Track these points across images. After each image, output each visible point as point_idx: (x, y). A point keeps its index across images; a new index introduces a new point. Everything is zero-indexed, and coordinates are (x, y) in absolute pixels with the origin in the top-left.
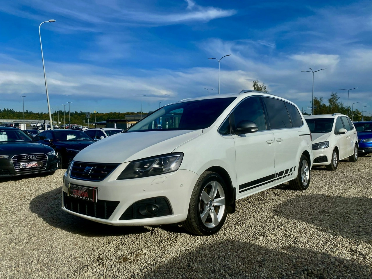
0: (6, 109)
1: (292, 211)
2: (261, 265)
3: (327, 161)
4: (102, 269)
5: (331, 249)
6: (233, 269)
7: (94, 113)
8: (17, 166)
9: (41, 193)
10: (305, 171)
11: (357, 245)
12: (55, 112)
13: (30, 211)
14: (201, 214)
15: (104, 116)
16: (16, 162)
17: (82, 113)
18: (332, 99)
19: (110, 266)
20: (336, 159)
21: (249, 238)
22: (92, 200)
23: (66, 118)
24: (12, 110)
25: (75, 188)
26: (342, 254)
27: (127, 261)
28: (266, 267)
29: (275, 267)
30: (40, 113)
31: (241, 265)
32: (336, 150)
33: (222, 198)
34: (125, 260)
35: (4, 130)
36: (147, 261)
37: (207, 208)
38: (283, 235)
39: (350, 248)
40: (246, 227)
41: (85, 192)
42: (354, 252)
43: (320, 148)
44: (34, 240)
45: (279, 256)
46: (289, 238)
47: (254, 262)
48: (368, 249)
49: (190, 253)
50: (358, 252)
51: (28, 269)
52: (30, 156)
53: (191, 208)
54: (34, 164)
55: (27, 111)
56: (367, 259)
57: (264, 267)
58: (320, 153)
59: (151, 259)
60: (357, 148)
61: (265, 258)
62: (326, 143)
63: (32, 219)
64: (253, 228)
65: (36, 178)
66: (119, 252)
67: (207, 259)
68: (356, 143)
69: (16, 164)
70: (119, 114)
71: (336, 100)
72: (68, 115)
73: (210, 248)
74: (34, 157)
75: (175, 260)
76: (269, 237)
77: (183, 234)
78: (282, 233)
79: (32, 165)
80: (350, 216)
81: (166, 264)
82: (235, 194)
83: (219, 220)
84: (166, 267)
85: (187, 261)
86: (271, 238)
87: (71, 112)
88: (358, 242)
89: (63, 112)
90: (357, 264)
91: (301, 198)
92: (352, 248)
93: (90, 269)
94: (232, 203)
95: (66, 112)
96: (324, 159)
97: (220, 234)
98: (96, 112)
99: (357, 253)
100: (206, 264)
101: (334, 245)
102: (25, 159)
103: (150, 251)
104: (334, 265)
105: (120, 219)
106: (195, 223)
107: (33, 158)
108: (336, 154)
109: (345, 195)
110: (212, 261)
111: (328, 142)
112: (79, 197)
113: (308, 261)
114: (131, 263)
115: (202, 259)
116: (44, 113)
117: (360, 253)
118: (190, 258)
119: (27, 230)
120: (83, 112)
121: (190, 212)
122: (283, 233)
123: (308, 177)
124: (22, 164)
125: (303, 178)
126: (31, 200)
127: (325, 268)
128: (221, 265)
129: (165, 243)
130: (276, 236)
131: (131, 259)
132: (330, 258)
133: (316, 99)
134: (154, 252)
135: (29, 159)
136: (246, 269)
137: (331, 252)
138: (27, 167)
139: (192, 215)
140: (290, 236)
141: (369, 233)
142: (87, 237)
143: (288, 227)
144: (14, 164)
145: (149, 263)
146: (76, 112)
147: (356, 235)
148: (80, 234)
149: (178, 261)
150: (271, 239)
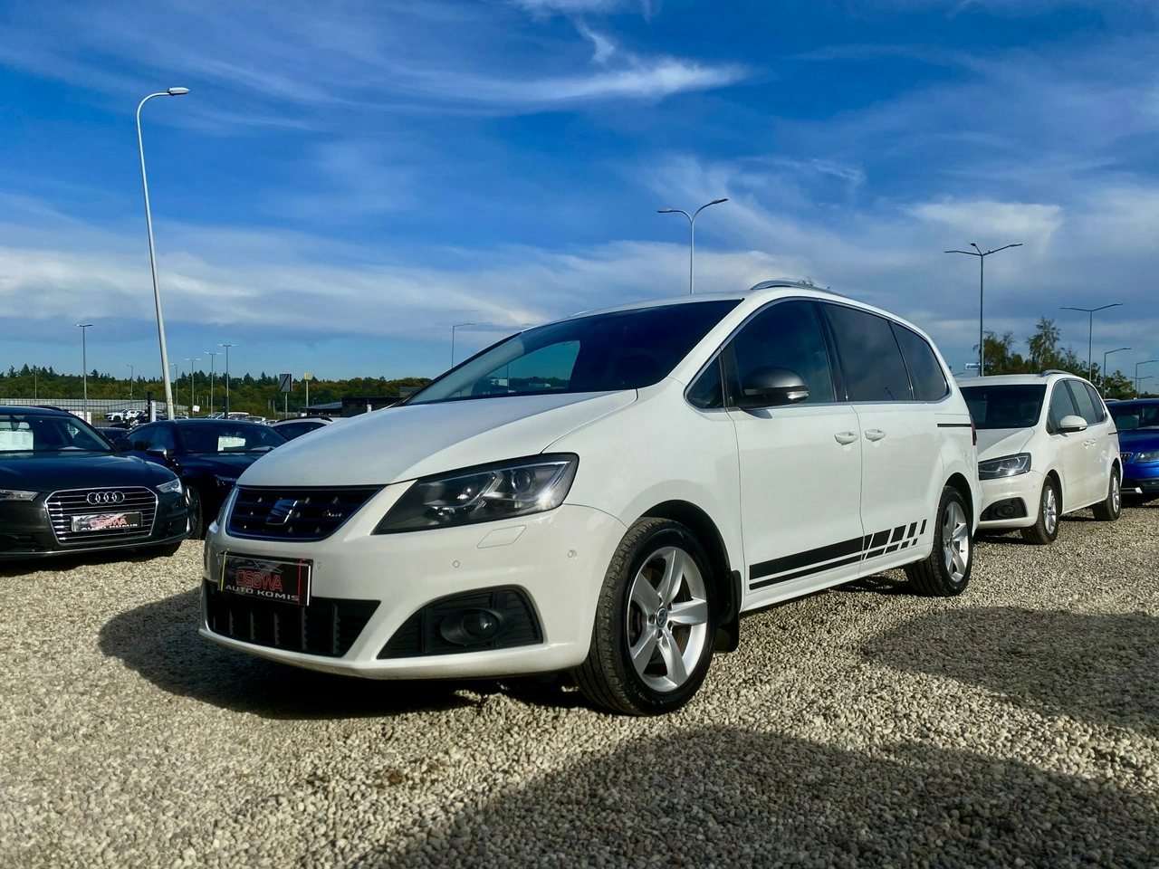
0: (30, 368)
1: (917, 651)
2: (816, 792)
3: (1024, 514)
4: (323, 806)
5: (1033, 750)
6: (732, 804)
7: (304, 381)
8: (60, 524)
9: (137, 605)
10: (955, 538)
11: (1117, 740)
12: (183, 375)
13: (101, 652)
14: (633, 645)
15: (335, 389)
16: (60, 512)
17: (265, 381)
18: (1039, 337)
19: (348, 795)
20: (1054, 510)
21: (779, 721)
22: (296, 598)
23: (216, 392)
24: (49, 371)
25: (241, 564)
26: (1067, 764)
27: (400, 782)
28: (831, 799)
29: (862, 799)
30: (135, 380)
31: (755, 794)
32: (1053, 481)
33: (698, 601)
34: (393, 780)
35: (23, 417)
36: (464, 783)
37: (651, 630)
38: (886, 715)
39: (1094, 748)
40: (773, 692)
41: (272, 575)
42: (1106, 759)
43: (1003, 474)
44: (111, 729)
45: (874, 770)
46: (905, 721)
47: (795, 785)
48: (1149, 750)
49: (598, 762)
50: (1118, 759)
51: (92, 806)
52: (102, 496)
53: (602, 625)
54: (115, 520)
55: (95, 372)
56: (1147, 778)
57: (828, 800)
58: (1002, 491)
59: (476, 778)
60: (1118, 480)
61: (829, 775)
62: (1023, 460)
63: (106, 673)
64: (793, 697)
65: (120, 565)
66: (376, 760)
67: (651, 778)
68: (1116, 463)
69: (60, 518)
70: (382, 383)
71: (1054, 341)
72: (223, 387)
73: (659, 749)
74: (115, 498)
75: (549, 779)
76: (843, 719)
77: (576, 709)
78: (882, 709)
79: (108, 522)
80: (1096, 664)
81: (523, 792)
82: (738, 599)
83: (690, 669)
84: (522, 799)
85: (586, 783)
86: (850, 721)
87: (233, 376)
88: (1118, 731)
89: (207, 375)
90: (1115, 789)
91: (944, 617)
92: (1099, 748)
93: (284, 805)
94: (729, 619)
95: (215, 378)
96: (1017, 507)
97: (690, 711)
98: (310, 378)
99: (1116, 762)
100: (646, 791)
101: (1045, 740)
102: (88, 504)
103: (473, 756)
104: (1043, 795)
105: (381, 656)
106: (611, 673)
107: (110, 500)
108: (1054, 493)
109: (1080, 607)
110: (664, 783)
111: (1029, 454)
112: (255, 591)
113: (964, 784)
114: (412, 788)
115: (634, 778)
116: (147, 380)
117: (1125, 762)
118: (598, 775)
119: (89, 703)
120: (269, 378)
121: (599, 640)
122: (886, 709)
123: (964, 557)
124: (76, 519)
125: (950, 558)
126: (105, 623)
127: (1014, 801)
128: (693, 793)
129: (519, 734)
130: (865, 717)
131: (412, 779)
132: (1031, 773)
133: (991, 338)
134: (484, 758)
135: (98, 505)
136: (772, 805)
137: (1034, 757)
138: (93, 529)
139: (605, 647)
140: (907, 716)
141: (1152, 708)
142: (277, 722)
143: (902, 693)
144: (51, 513)
145: (470, 788)
146: (247, 377)
147: (1112, 713)
148: (255, 713)
149: (561, 781)
150: (850, 725)
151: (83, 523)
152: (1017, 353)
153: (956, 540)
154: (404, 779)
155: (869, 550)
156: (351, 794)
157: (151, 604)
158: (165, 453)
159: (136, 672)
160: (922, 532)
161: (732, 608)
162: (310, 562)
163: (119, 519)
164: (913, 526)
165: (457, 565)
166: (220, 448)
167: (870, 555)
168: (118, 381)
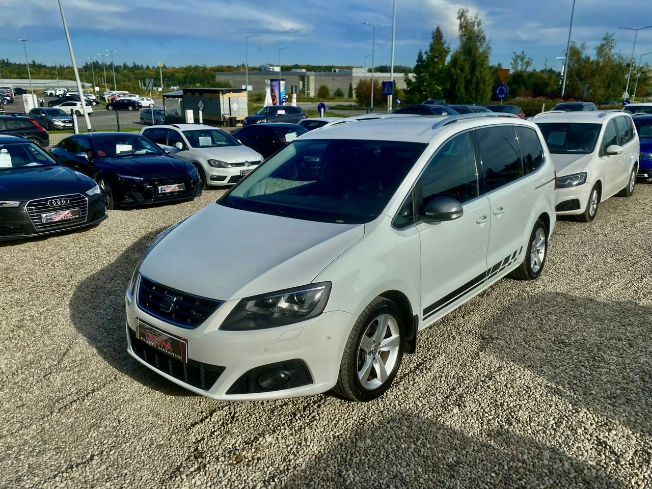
1: (510, 339)
2: (452, 473)
3: (578, 207)
4: (204, 480)
5: (566, 438)
6: (410, 483)
7: (158, 68)
8: (36, 219)
9: (86, 276)
10: (538, 247)
11: (610, 430)
12: (87, 64)
13: (73, 326)
14: (360, 370)
15: (177, 72)
16: (34, 212)
17: (136, 68)
18: (603, 45)
19: (216, 472)
20: (596, 202)
21: (435, 407)
22: (180, 358)
23: (107, 75)
24: (6, 61)
25: (148, 329)
26: (582, 451)
27: (242, 461)
28: (460, 478)
29: (475, 478)
30: (58, 66)
31: (422, 473)
32: (598, 186)
33: (395, 335)
34: (238, 460)
36: (274, 461)
37: (369, 359)
38: (491, 403)
39: (597, 437)
40: (432, 377)
41: (166, 341)
42: (602, 445)
43: (570, 185)
44: (88, 404)
45: (483, 453)
46: (501, 409)
47: (442, 466)
48: (625, 439)
49: (341, 445)
50: (608, 447)
51: (88, 474)
52: (56, 201)
53: (344, 367)
54: (65, 214)
55: (34, 61)
56: (621, 466)
57: (458, 479)
58: (568, 195)
59: (280, 457)
60: (635, 173)
61: (459, 458)
62: (582, 177)
63: (79, 350)
64: (443, 382)
65: (72, 236)
66: (227, 440)
67: (369, 460)
68: (636, 164)
69: (34, 216)
70: (205, 69)
71: (611, 48)
72: (111, 71)
73: (373, 432)
74: (64, 202)
75: (317, 460)
76: (468, 408)
78: (490, 398)
79: (62, 216)
80: (605, 356)
81: (304, 471)
82: (416, 326)
83: (388, 373)
84: (304, 476)
85: (336, 465)
86: (472, 408)
87: (116, 64)
88: (611, 422)
89: (101, 63)
90: (604, 475)
91: (527, 301)
92: (600, 437)
93: (185, 480)
94: (411, 338)
95: (106, 65)
96: (575, 204)
97: (388, 397)
98: (162, 66)
99: (607, 449)
100: (367, 471)
101: (572, 429)
102: (49, 207)
103: (277, 439)
104: (567, 478)
105: (228, 393)
106: (348, 389)
107: (61, 203)
108: (597, 193)
109: (602, 295)
110: (376, 465)
111: (586, 173)
112: (157, 346)
113: (528, 467)
114: (248, 465)
115: (360, 460)
116: (65, 67)
117: (612, 450)
118: (342, 457)
119: (74, 378)
120: (138, 66)
121: (342, 374)
122: (491, 398)
123: (541, 256)
124: (44, 215)
125: (534, 259)
126: (71, 296)
127: (552, 485)
128: (390, 474)
129: (300, 419)
130: (480, 404)
131: (247, 458)
132: (563, 460)
133: (573, 46)
134: (283, 441)
135: (55, 207)
136: (430, 483)
137: (565, 445)
138: (54, 221)
139: (345, 378)
140: (502, 405)
141: (630, 400)
143: (500, 383)
144: (31, 216)
145: (277, 465)
146: (125, 65)
147: (609, 404)
149: (323, 462)
150: (472, 411)
151: (48, 218)
152: (588, 55)
153: (538, 248)
154: (244, 459)
155: (489, 275)
156: (217, 471)
157: (93, 275)
158: (87, 157)
159: (94, 349)
160: (520, 254)
161: (413, 334)
162: (186, 340)
163: (68, 214)
164: (515, 253)
165: (266, 350)
166: (118, 152)
167: (489, 278)
168: (48, 67)
